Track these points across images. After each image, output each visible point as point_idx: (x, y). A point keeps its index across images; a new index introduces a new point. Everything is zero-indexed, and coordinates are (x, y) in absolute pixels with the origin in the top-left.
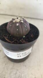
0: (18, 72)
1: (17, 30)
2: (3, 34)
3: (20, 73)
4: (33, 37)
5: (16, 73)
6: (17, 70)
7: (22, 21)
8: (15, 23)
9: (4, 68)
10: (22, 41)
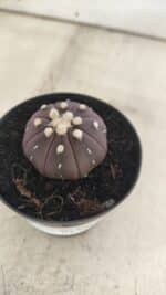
0: (63, 269)
1: (60, 166)
2: (12, 162)
3: (69, 269)
4: (117, 175)
5: (58, 272)
6: (62, 261)
7: (78, 134)
8: (50, 137)
9: (20, 253)
10: (77, 199)
